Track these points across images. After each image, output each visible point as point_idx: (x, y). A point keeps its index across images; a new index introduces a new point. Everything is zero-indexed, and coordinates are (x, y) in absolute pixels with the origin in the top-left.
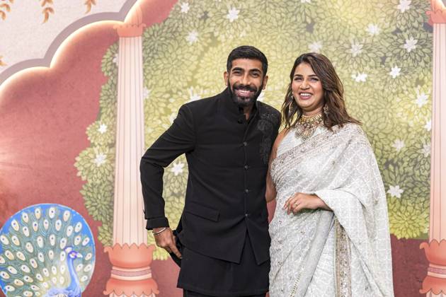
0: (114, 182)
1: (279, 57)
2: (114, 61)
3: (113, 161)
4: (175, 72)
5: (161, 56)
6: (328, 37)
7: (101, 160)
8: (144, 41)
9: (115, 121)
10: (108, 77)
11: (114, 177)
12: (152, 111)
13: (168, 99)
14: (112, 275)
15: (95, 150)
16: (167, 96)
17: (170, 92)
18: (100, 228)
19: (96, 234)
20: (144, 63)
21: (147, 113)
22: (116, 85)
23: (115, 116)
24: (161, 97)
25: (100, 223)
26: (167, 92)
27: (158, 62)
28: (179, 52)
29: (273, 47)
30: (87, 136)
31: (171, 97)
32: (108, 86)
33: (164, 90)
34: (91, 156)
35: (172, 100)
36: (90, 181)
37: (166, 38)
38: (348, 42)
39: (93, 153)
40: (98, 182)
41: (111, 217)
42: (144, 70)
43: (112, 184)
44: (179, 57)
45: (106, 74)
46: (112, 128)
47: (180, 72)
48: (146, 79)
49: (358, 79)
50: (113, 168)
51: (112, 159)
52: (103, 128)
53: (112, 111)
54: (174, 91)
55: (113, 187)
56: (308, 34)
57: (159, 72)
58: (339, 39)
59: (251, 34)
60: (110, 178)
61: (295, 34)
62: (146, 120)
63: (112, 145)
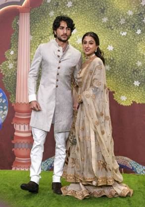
0: (16, 76)
1: (89, 23)
2: (17, 23)
3: (16, 67)
4: (44, 29)
5: (38, 21)
6: (110, 16)
7: (11, 66)
8: (30, 15)
9: (18, 49)
10: (14, 30)
11: (16, 74)
12: (33, 45)
13: (40, 41)
14: (16, 116)
15: (9, 62)
16: (40, 39)
17: (42, 38)
18: (10, 96)
19: (9, 98)
20: (30, 24)
21: (31, 47)
22: (18, 34)
23: (17, 47)
24: (37, 40)
25: (10, 94)
26: (40, 37)
27: (36, 24)
28: (46, 20)
29: (87, 19)
30: (5, 56)
31: (42, 40)
32: (14, 34)
33: (39, 36)
34: (7, 64)
35: (42, 41)
36: (6, 75)
37: (40, 14)
38: (119, 18)
39: (7, 63)
40: (10, 76)
41: (15, 91)
42: (30, 28)
43: (16, 77)
44: (46, 22)
45: (14, 29)
46: (16, 53)
47: (46, 29)
48: (31, 32)
49: (123, 35)
50: (16, 70)
51: (16, 66)
52: (12, 53)
53: (16, 45)
54: (43, 37)
55: (16, 78)
56: (102, 14)
57: (37, 29)
58: (115, 16)
59: (77, 13)
60: (15, 74)
61: (97, 14)
62: (31, 49)
63: (16, 60)
